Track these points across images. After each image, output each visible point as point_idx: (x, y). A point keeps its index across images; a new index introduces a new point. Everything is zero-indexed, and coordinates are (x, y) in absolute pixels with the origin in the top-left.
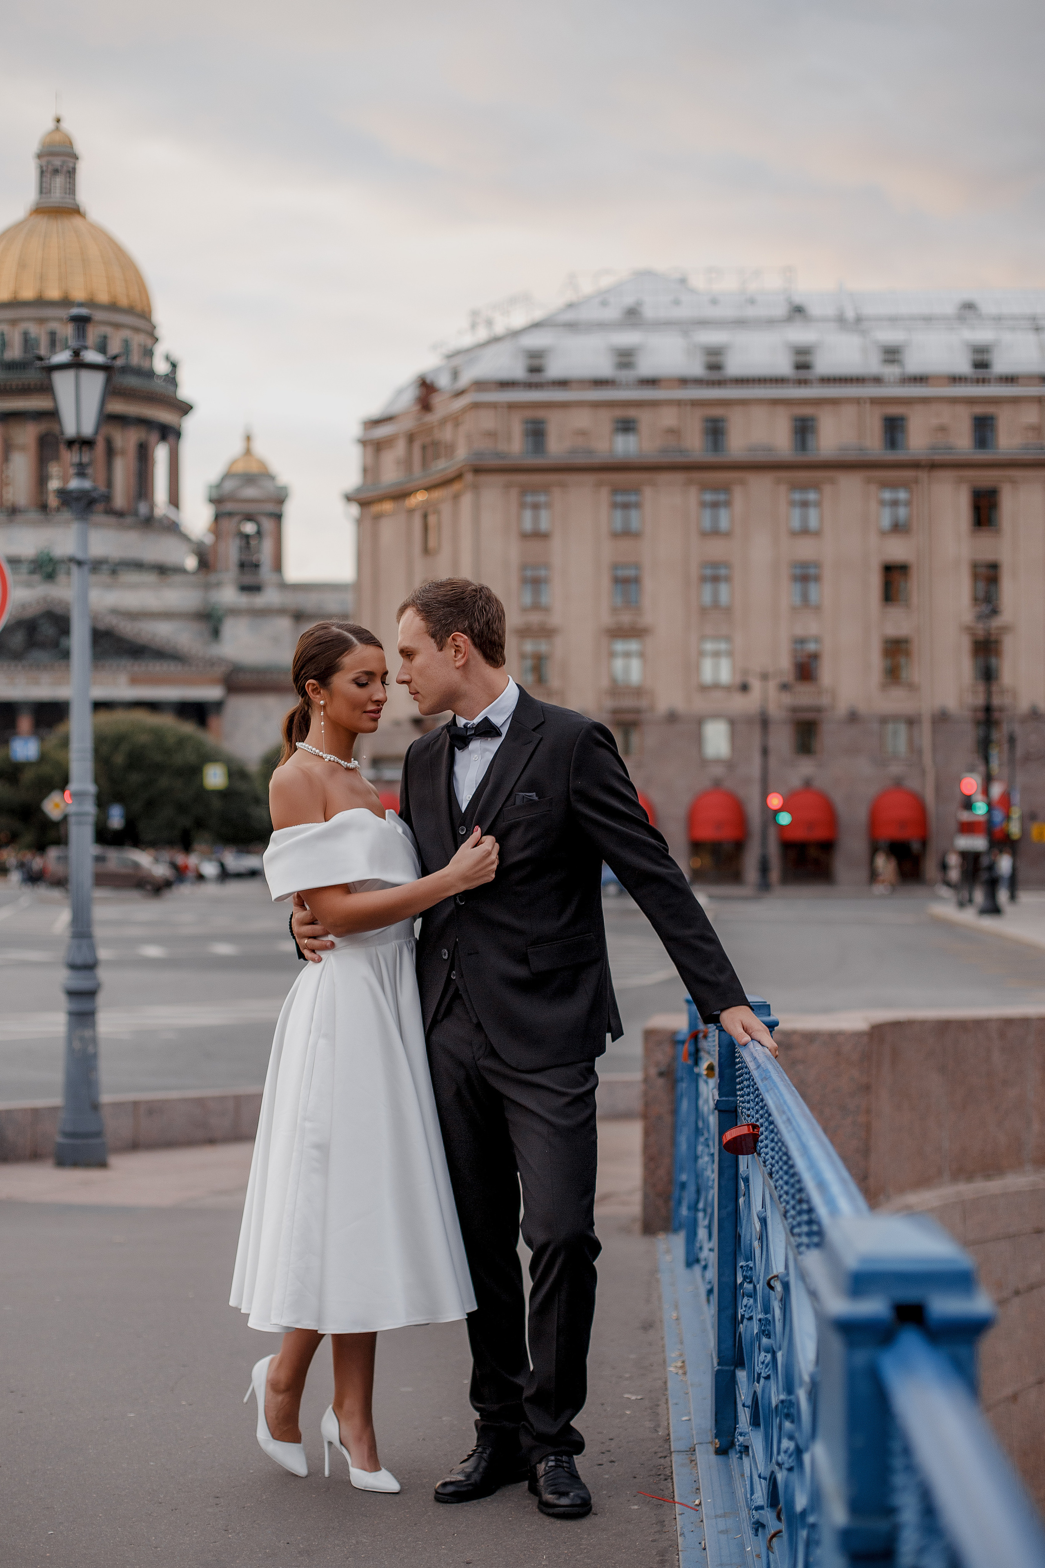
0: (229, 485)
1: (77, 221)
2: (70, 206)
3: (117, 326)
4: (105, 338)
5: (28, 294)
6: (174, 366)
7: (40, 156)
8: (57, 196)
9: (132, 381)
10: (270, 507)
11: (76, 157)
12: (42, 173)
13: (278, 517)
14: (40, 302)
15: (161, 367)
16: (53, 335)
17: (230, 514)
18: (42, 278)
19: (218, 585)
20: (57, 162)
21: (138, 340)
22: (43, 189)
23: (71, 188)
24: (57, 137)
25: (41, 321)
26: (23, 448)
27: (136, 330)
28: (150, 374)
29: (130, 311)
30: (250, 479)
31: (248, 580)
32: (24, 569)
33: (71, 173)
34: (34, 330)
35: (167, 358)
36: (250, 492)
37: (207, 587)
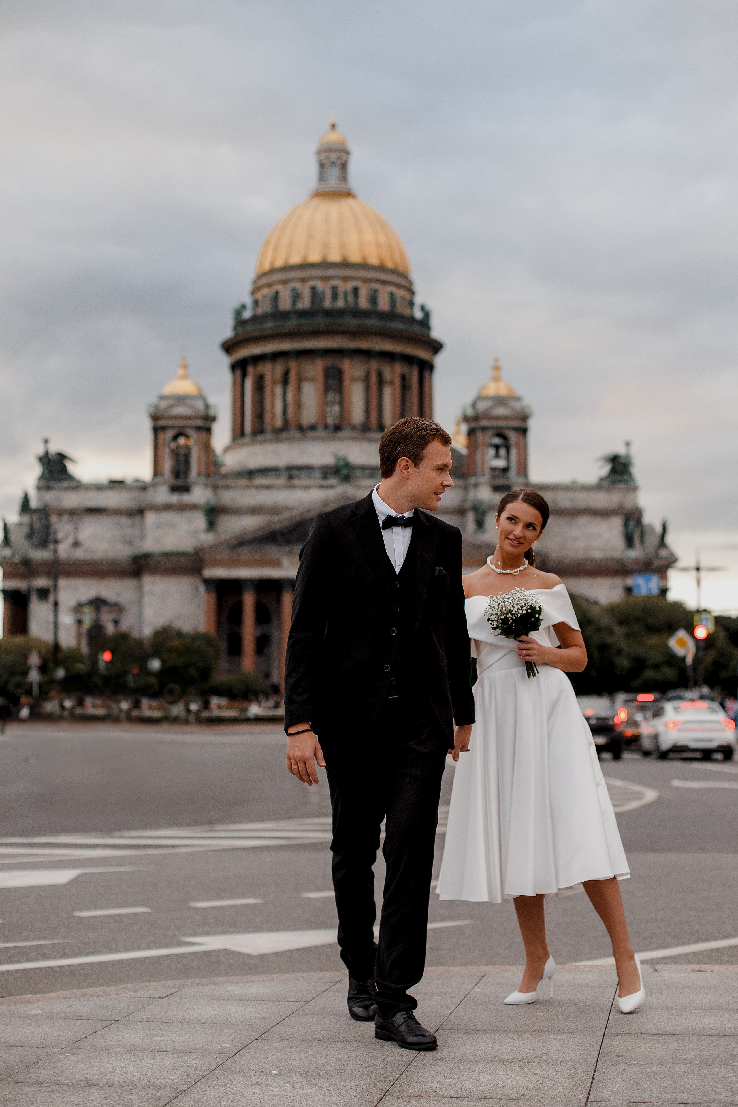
0: (482, 406)
1: (351, 201)
2: (344, 190)
3: (384, 283)
4: (375, 291)
5: (315, 258)
6: (427, 315)
7: (319, 152)
8: (333, 183)
9: (397, 325)
10: (517, 424)
11: (347, 153)
12: (322, 165)
13: (523, 431)
14: (325, 264)
15: (418, 315)
16: (334, 289)
17: (484, 429)
18: (326, 246)
19: (476, 485)
20: (334, 156)
21: (400, 293)
22: (322, 178)
23: (344, 177)
24: (333, 137)
25: (326, 279)
26: (313, 379)
27: (399, 286)
28: (412, 319)
29: (394, 271)
30: (500, 401)
31: (500, 482)
32: (318, 474)
33: (344, 166)
34: (320, 285)
35: (423, 308)
36: (501, 411)
37: (466, 488)
